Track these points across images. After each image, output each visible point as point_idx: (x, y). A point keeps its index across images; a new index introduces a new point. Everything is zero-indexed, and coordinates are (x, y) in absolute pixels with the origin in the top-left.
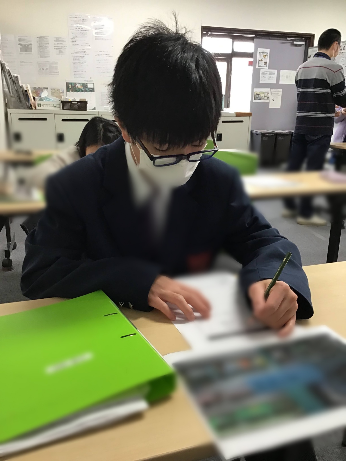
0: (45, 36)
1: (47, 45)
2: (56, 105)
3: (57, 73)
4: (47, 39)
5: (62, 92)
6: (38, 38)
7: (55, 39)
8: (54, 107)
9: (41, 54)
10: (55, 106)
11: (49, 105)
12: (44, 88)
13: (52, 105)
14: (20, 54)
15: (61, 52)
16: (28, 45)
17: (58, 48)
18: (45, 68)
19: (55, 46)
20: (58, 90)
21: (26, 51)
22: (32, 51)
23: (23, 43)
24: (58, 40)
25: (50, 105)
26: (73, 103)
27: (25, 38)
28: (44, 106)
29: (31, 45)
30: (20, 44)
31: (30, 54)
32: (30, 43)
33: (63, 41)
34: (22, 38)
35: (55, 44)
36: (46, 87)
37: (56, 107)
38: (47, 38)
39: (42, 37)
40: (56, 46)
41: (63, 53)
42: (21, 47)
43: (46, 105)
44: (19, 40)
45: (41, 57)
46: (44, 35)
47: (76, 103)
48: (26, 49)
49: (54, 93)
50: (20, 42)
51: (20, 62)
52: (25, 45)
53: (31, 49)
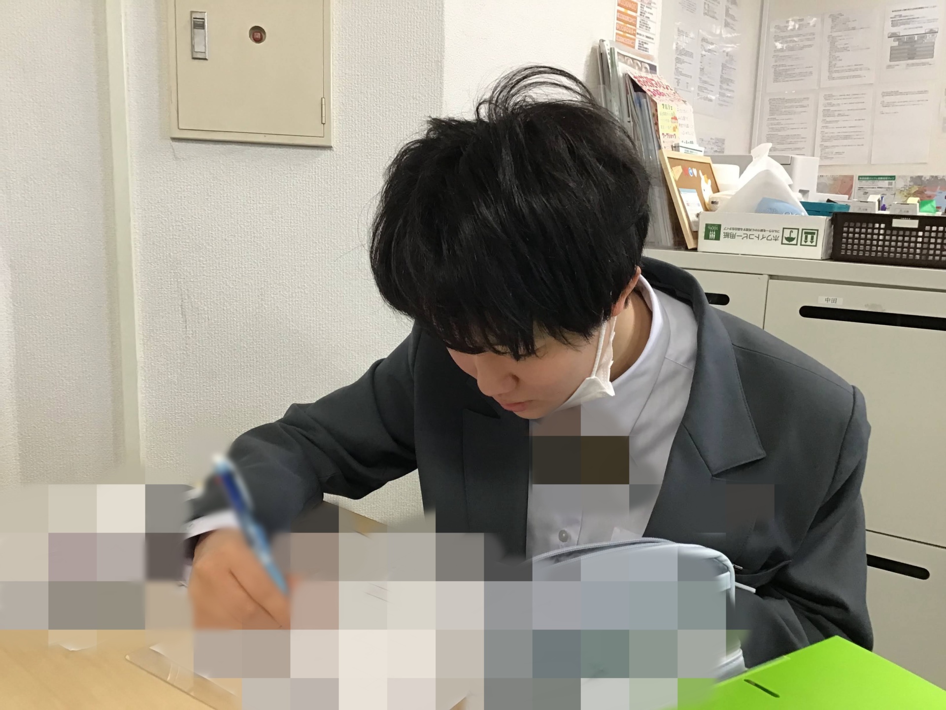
2: (794, 235)
8: (785, 241)
10: (790, 239)
11: (762, 230)
13: (775, 234)
14: (888, 66)
16: (922, 36)
21: (911, 56)
22: (931, 56)
23: (902, 30)
25: (766, 234)
26: (896, 223)
27: (917, 14)
28: (733, 236)
29: (933, 32)
30: (892, 36)
31: (923, 64)
32: (932, 26)
37: (794, 242)
42: (896, 44)
43: (747, 230)
44: (894, 24)
47: (915, 224)
48: (913, 47)
50: (894, 30)
51: (885, 94)
52: (911, 37)
53: (932, 46)
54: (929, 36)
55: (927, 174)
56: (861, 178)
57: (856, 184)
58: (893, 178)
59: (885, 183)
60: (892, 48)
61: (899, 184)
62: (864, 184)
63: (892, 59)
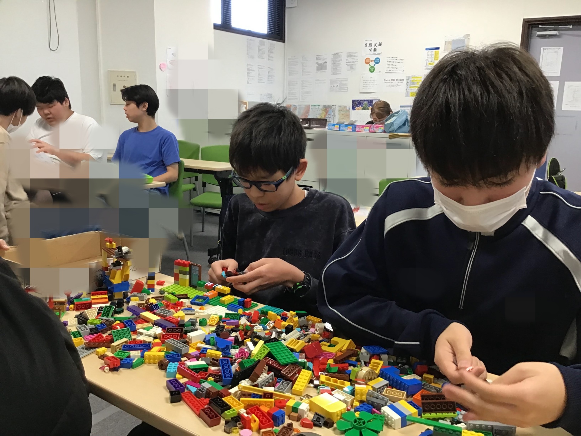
0: (339, 53)
1: (340, 62)
3: (346, 89)
4: (340, 55)
5: (348, 110)
6: (333, 56)
7: (348, 55)
9: (334, 71)
12: (332, 106)
14: (317, 72)
15: (352, 68)
16: (324, 63)
17: (350, 63)
18: (335, 86)
19: (346, 62)
20: (345, 107)
21: (321, 69)
22: (326, 69)
23: (319, 62)
24: (350, 55)
27: (322, 57)
29: (326, 62)
30: (317, 63)
31: (324, 72)
32: (325, 61)
33: (355, 56)
34: (319, 56)
35: (347, 60)
36: (334, 104)
39: (336, 54)
40: (348, 61)
41: (353, 68)
42: (318, 65)
44: (317, 59)
45: (333, 74)
46: (337, 52)
48: (321, 67)
49: (341, 110)
50: (317, 61)
51: (317, 80)
52: (321, 64)
53: (326, 66)
54: (325, 64)
55: (327, 104)
56: (312, 105)
57: (311, 107)
58: (319, 105)
59: (317, 107)
60: (317, 67)
61: (321, 107)
62: (313, 107)
63: (317, 70)
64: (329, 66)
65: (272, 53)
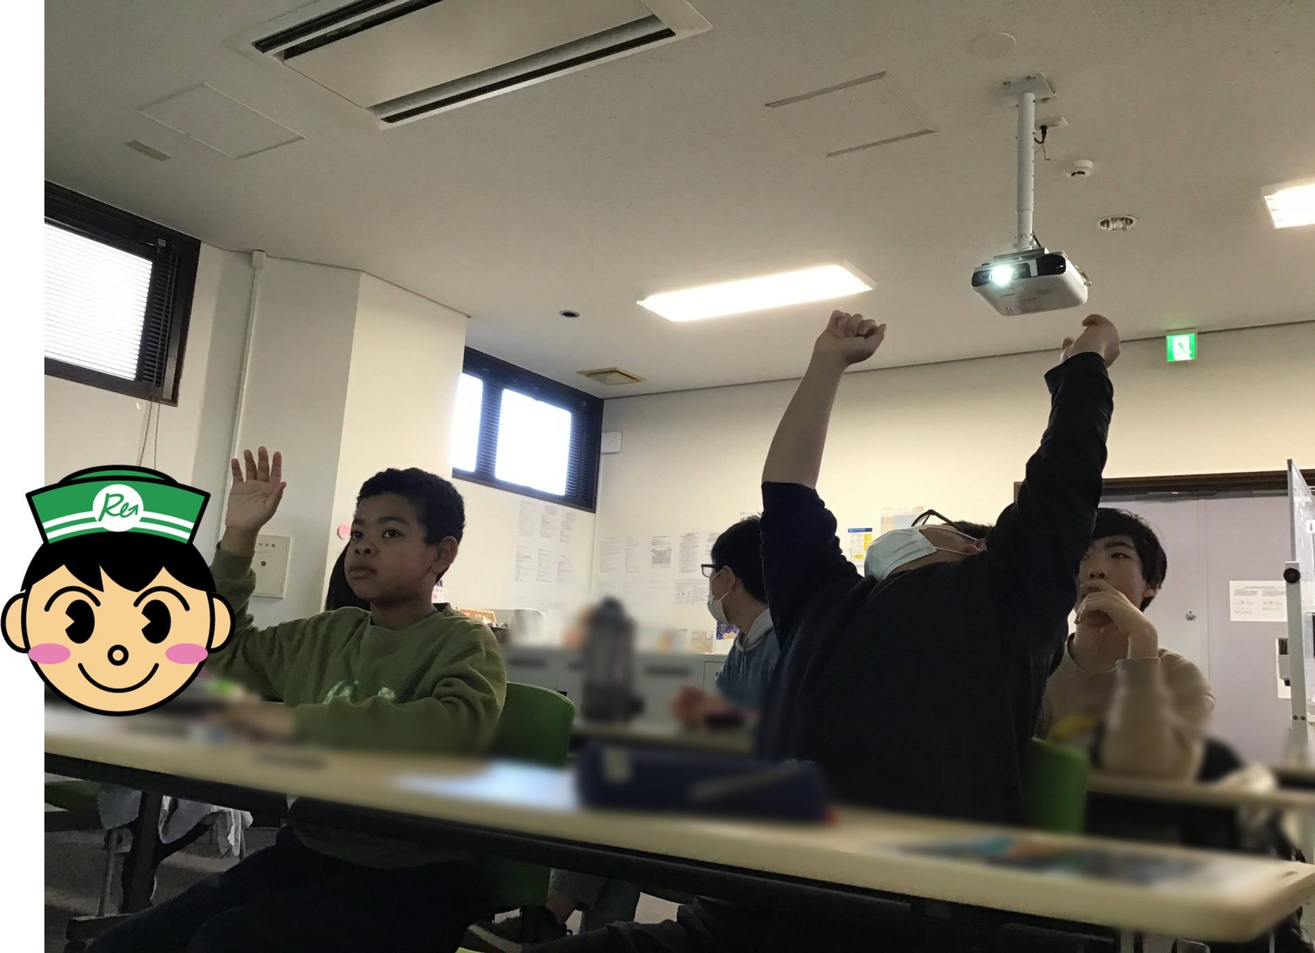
0: (693, 534)
1: (696, 549)
4: (696, 537)
6: (682, 538)
9: (684, 566)
14: (650, 566)
16: (665, 551)
21: (661, 562)
22: (669, 561)
23: (658, 548)
27: (663, 539)
29: (670, 550)
30: (653, 550)
31: (666, 567)
32: (668, 547)
34: (657, 539)
38: (697, 535)
39: (689, 534)
42: (654, 555)
44: (654, 544)
45: (683, 571)
46: (690, 531)
48: (661, 558)
50: (653, 547)
51: (651, 582)
52: (661, 552)
53: (670, 557)
54: (668, 552)
55: (669, 627)
60: (653, 558)
61: (658, 632)
63: (653, 563)
64: (675, 556)
65: (569, 528)
